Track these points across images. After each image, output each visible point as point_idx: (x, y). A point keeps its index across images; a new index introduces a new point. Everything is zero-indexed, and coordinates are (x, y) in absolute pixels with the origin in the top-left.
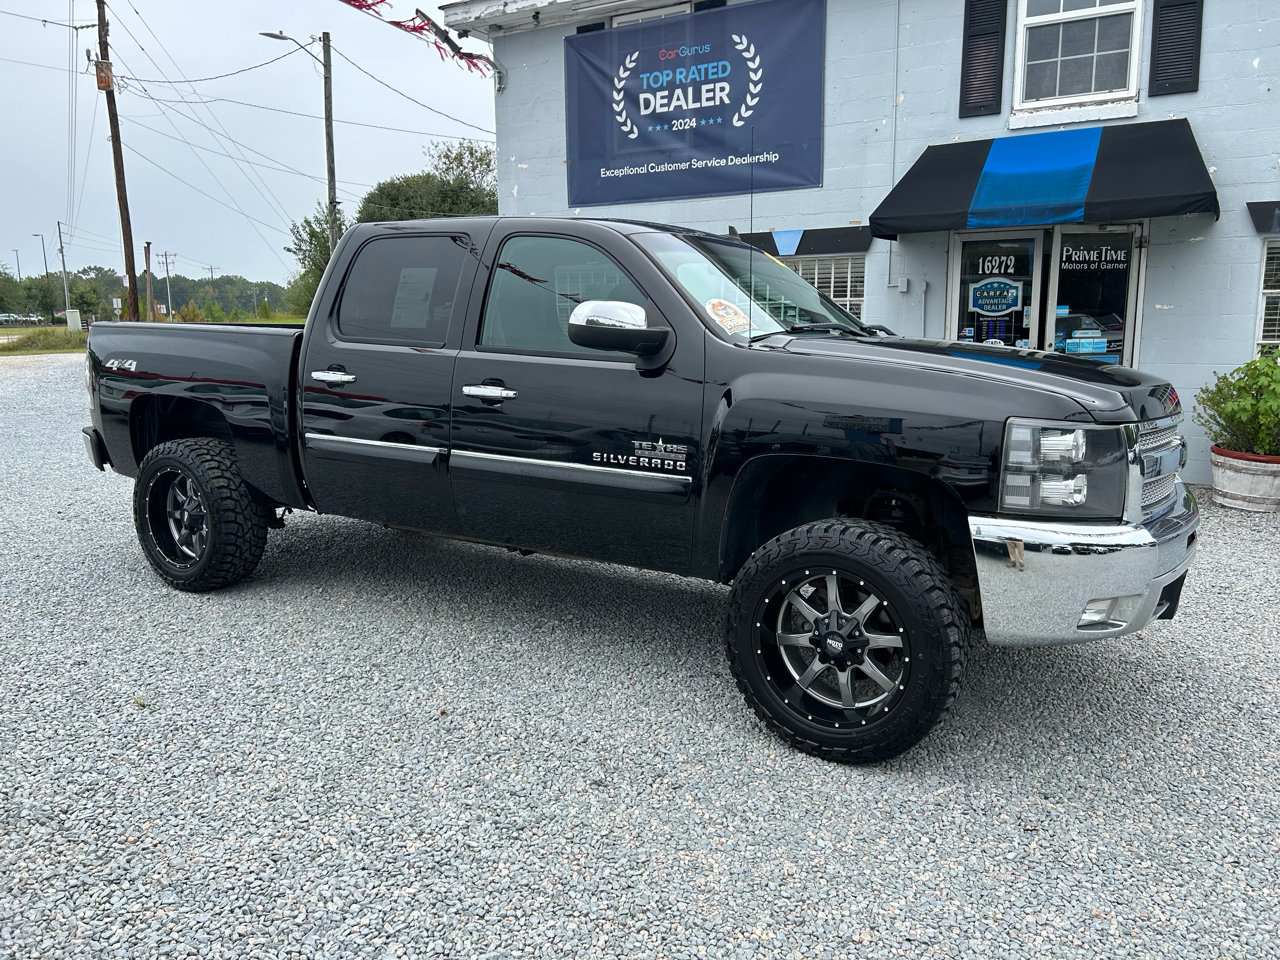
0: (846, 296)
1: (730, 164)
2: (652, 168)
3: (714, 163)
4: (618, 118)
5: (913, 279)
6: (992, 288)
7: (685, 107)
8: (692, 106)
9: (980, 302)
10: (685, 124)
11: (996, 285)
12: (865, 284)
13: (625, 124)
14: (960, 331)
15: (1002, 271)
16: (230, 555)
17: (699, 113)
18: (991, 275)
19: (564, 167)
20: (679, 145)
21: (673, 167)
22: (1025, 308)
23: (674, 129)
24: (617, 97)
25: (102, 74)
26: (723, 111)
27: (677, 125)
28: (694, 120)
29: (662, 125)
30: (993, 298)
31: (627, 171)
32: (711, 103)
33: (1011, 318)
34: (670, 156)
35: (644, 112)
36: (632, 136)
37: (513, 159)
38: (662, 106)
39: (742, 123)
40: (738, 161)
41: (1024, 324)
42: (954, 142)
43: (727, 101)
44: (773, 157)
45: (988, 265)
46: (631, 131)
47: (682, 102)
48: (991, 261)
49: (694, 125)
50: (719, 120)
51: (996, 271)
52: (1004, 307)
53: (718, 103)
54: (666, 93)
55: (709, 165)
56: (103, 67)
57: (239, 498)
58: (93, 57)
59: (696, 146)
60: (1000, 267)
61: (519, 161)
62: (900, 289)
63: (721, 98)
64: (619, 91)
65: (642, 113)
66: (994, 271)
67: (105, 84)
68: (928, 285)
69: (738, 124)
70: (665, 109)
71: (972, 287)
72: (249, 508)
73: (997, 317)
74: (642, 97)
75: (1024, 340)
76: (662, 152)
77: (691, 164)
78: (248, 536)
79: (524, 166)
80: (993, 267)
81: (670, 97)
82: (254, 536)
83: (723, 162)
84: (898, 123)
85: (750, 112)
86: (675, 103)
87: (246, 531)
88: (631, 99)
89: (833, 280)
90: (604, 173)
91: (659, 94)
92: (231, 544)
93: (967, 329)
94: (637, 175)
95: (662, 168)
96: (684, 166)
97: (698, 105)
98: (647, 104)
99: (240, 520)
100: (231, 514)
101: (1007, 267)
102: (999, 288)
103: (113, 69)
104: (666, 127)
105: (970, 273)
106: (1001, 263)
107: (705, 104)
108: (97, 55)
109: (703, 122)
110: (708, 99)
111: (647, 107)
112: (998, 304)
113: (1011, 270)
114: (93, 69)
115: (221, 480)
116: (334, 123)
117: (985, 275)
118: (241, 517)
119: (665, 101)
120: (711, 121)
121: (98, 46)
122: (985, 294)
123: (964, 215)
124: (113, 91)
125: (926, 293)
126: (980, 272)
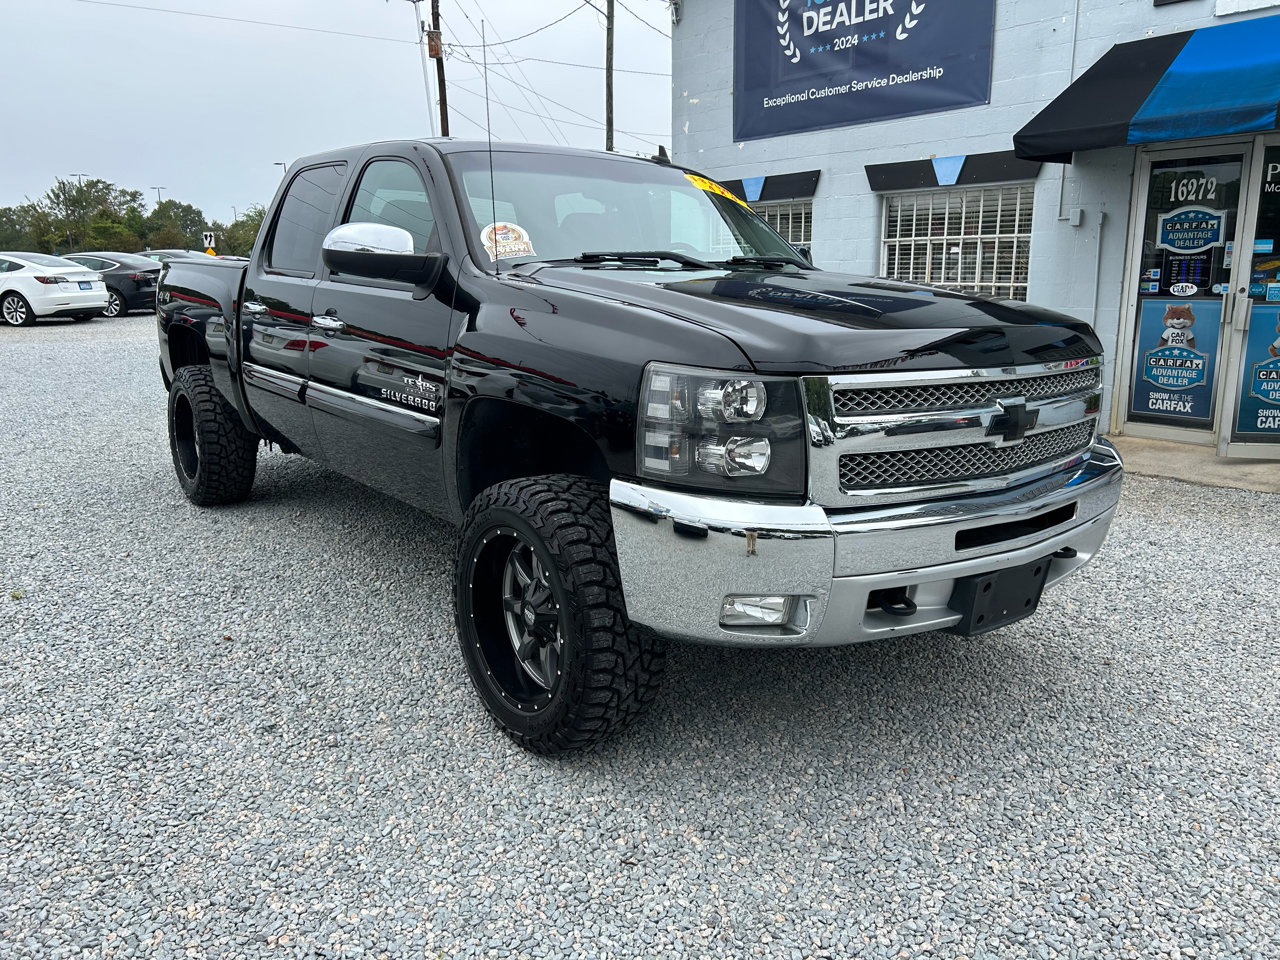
0: (1013, 232)
1: (891, 83)
2: (813, 93)
3: (875, 83)
4: (782, 41)
5: (1089, 209)
6: (1187, 219)
7: (847, 23)
8: (855, 20)
9: (1171, 236)
10: (847, 41)
11: (1192, 215)
12: (1034, 217)
13: (788, 48)
14: (1142, 274)
15: (1200, 198)
16: (215, 473)
17: (861, 28)
18: (1187, 203)
19: (731, 99)
20: (839, 66)
21: (833, 92)
22: (1228, 243)
23: (836, 48)
24: (782, 18)
25: (433, 43)
26: (887, 23)
27: (840, 44)
28: (856, 36)
29: (824, 45)
30: (1188, 231)
31: (789, 99)
32: (874, 16)
33: (1209, 257)
34: (830, 80)
35: (807, 33)
36: (795, 60)
37: (685, 94)
38: (825, 23)
39: (906, 35)
40: (899, 80)
41: (1225, 263)
42: (1146, 37)
43: (891, 11)
44: (937, 73)
45: (1182, 191)
46: (794, 55)
47: (845, 18)
48: (1186, 185)
49: (856, 41)
50: (882, 34)
51: (1192, 197)
52: (1201, 242)
53: (881, 15)
54: (829, 9)
55: (870, 86)
56: (434, 36)
57: (223, 422)
58: (426, 28)
59: (857, 67)
60: (1197, 192)
61: (690, 96)
62: (1071, 223)
63: (885, 8)
64: (783, 12)
65: (805, 34)
66: (1190, 198)
67: (436, 52)
68: (1105, 217)
69: (901, 36)
70: (828, 27)
71: (1162, 217)
72: (233, 431)
73: (1191, 255)
74: (806, 15)
75: (1223, 285)
76: (824, 75)
77: (851, 87)
78: (232, 457)
79: (695, 101)
80: (1189, 193)
81: (833, 14)
82: (239, 457)
83: (884, 82)
84: (1080, 19)
85: (915, 22)
86: (838, 19)
87: (229, 453)
88: (795, 20)
89: (999, 214)
90: (768, 103)
91: (823, 11)
92: (214, 464)
93: (1152, 270)
94: (799, 102)
95: (823, 93)
96: (844, 89)
97: (860, 19)
98: (810, 21)
99: (223, 441)
100: (214, 435)
101: (1207, 192)
102: (1196, 219)
103: (442, 37)
104: (828, 47)
105: (1159, 201)
106: (1199, 187)
107: (868, 17)
108: (429, 26)
109: (865, 38)
110: (871, 12)
111: (810, 27)
112: (1194, 239)
113: (1211, 196)
114: (426, 39)
115: (208, 404)
116: (614, 72)
117: (1178, 204)
118: (224, 439)
119: (828, 18)
120: (874, 36)
121: (431, 17)
122: (1178, 226)
123: (1125, 128)
124: (441, 58)
125: (1103, 226)
126: (1172, 199)
